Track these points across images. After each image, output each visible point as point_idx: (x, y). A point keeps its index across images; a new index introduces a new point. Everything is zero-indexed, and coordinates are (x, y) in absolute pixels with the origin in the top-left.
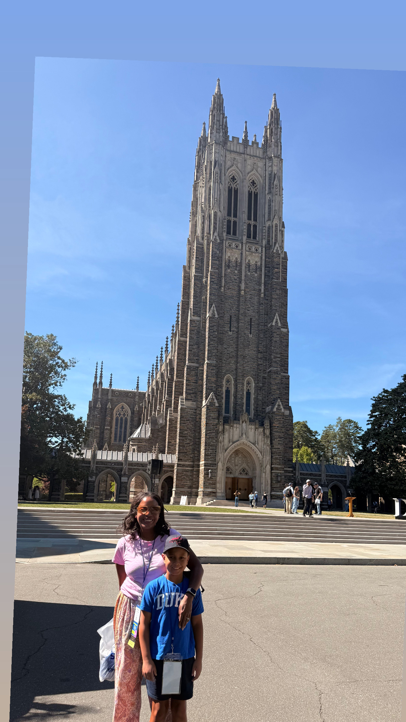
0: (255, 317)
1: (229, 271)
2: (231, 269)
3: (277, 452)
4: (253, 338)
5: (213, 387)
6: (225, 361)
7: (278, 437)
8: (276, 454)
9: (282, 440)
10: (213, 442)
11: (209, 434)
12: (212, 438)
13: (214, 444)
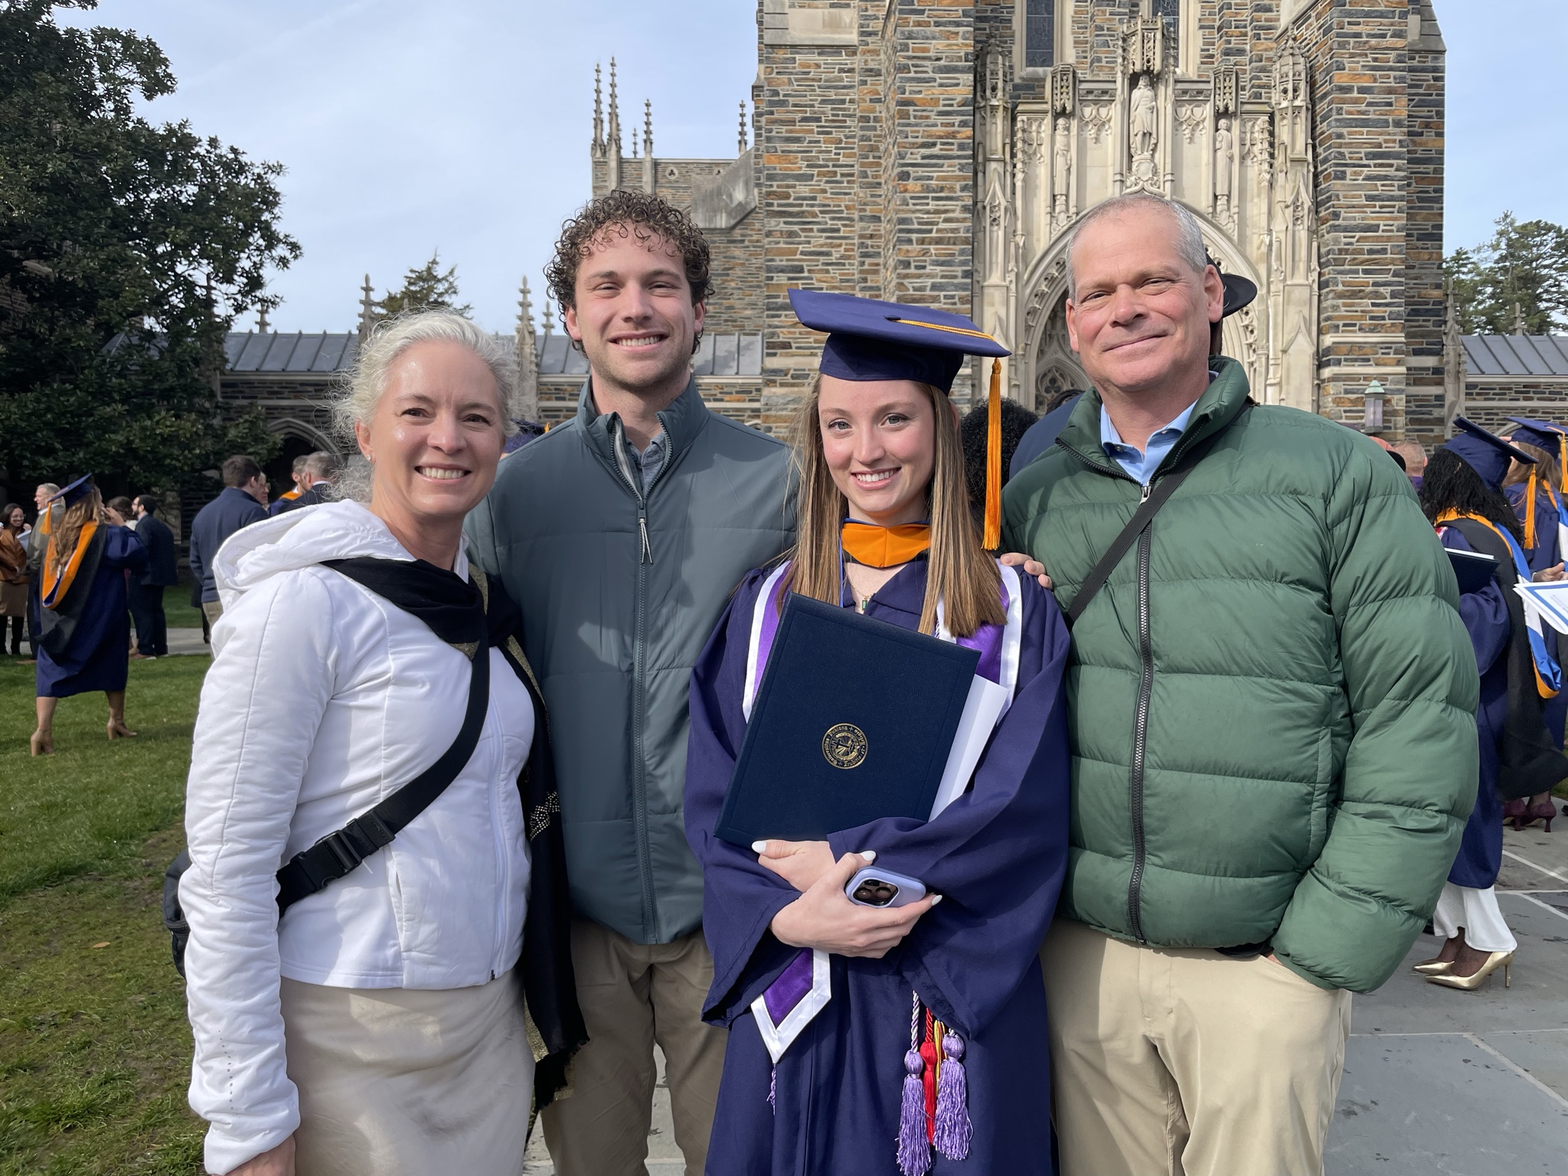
10: (946, 220)
11: (920, 172)
12: (941, 193)
13: (956, 230)
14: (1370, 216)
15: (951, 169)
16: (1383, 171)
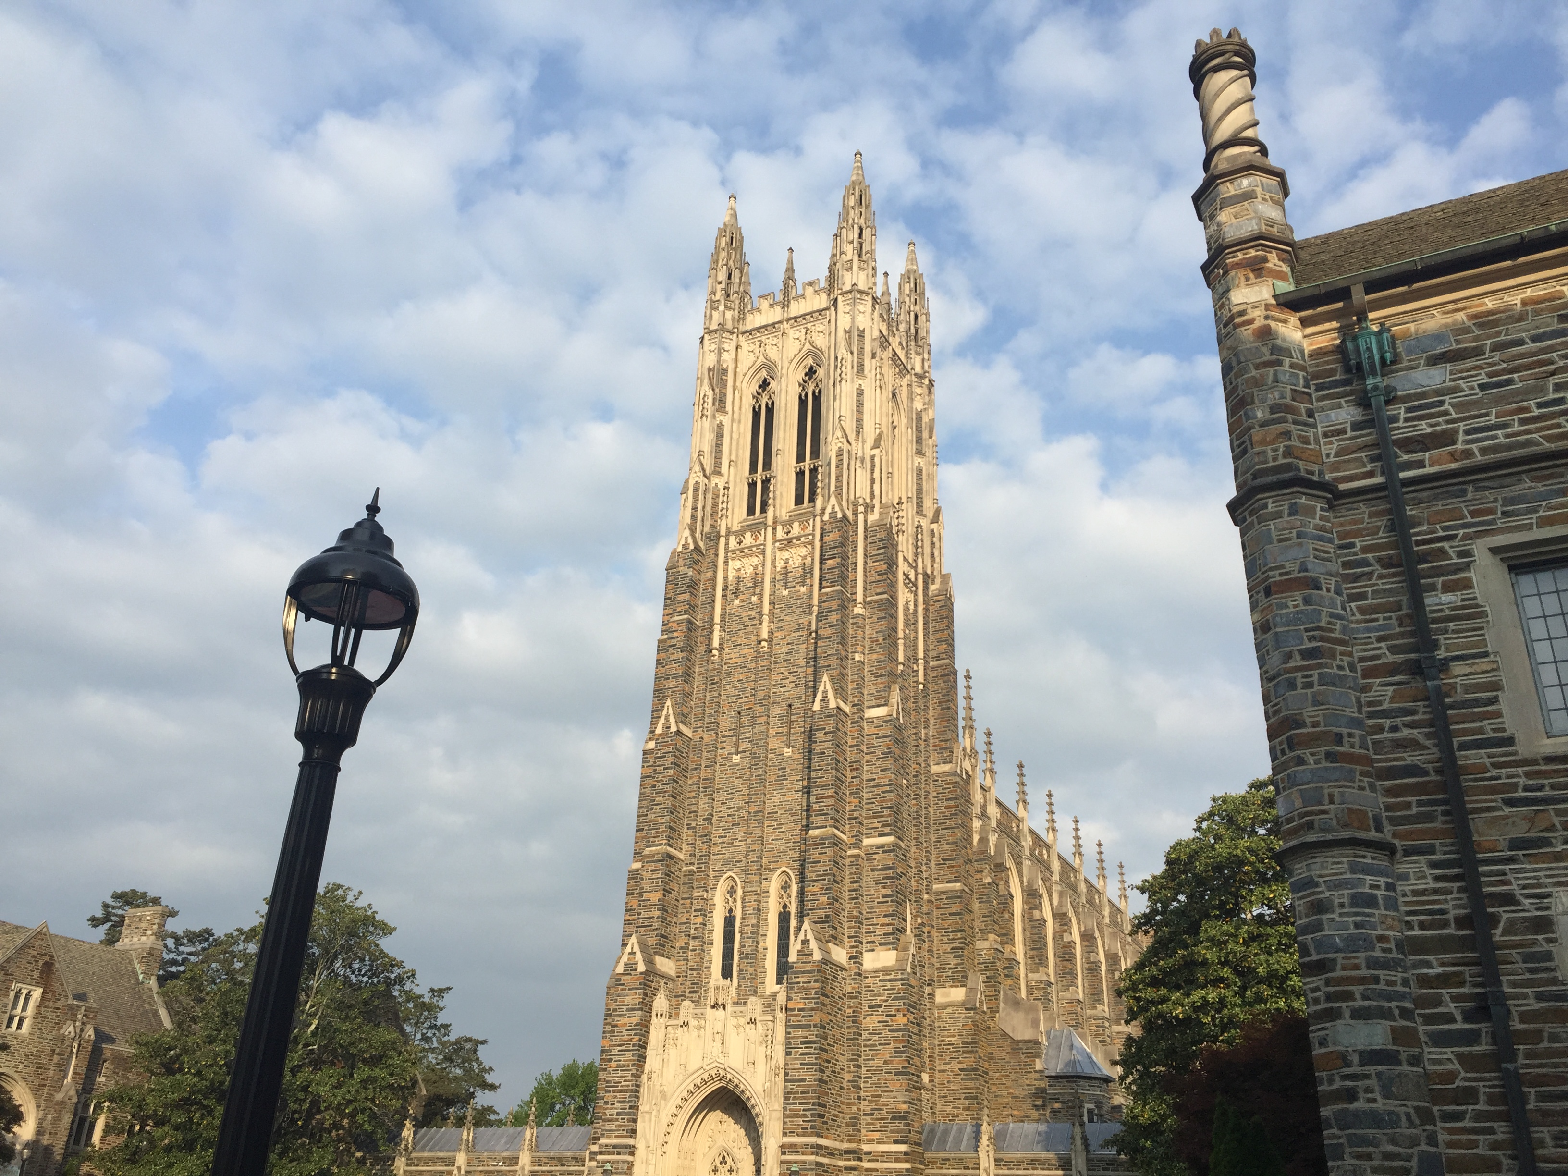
0: (799, 698)
1: (737, 602)
2: (741, 597)
3: (797, 1093)
4: (797, 756)
5: (655, 920)
6: (721, 837)
7: (802, 1043)
8: (794, 1098)
9: (812, 1051)
10: (625, 1081)
11: (617, 1058)
12: (624, 1067)
13: (628, 1086)
14: (803, 1073)
15: (629, 1056)
16: (807, 1050)
